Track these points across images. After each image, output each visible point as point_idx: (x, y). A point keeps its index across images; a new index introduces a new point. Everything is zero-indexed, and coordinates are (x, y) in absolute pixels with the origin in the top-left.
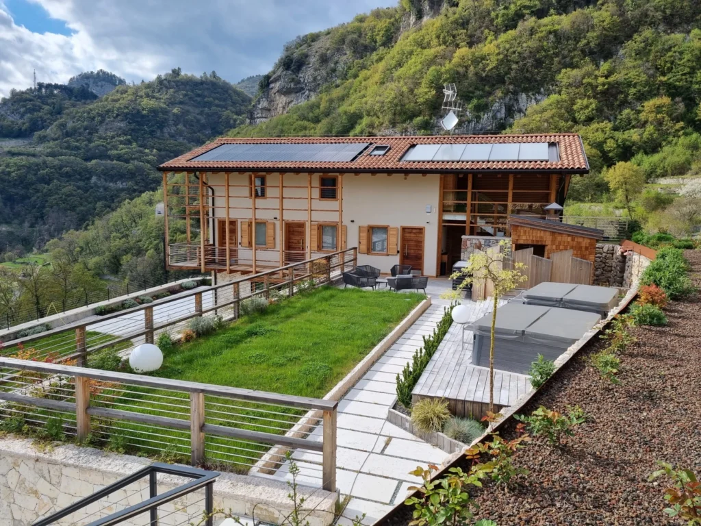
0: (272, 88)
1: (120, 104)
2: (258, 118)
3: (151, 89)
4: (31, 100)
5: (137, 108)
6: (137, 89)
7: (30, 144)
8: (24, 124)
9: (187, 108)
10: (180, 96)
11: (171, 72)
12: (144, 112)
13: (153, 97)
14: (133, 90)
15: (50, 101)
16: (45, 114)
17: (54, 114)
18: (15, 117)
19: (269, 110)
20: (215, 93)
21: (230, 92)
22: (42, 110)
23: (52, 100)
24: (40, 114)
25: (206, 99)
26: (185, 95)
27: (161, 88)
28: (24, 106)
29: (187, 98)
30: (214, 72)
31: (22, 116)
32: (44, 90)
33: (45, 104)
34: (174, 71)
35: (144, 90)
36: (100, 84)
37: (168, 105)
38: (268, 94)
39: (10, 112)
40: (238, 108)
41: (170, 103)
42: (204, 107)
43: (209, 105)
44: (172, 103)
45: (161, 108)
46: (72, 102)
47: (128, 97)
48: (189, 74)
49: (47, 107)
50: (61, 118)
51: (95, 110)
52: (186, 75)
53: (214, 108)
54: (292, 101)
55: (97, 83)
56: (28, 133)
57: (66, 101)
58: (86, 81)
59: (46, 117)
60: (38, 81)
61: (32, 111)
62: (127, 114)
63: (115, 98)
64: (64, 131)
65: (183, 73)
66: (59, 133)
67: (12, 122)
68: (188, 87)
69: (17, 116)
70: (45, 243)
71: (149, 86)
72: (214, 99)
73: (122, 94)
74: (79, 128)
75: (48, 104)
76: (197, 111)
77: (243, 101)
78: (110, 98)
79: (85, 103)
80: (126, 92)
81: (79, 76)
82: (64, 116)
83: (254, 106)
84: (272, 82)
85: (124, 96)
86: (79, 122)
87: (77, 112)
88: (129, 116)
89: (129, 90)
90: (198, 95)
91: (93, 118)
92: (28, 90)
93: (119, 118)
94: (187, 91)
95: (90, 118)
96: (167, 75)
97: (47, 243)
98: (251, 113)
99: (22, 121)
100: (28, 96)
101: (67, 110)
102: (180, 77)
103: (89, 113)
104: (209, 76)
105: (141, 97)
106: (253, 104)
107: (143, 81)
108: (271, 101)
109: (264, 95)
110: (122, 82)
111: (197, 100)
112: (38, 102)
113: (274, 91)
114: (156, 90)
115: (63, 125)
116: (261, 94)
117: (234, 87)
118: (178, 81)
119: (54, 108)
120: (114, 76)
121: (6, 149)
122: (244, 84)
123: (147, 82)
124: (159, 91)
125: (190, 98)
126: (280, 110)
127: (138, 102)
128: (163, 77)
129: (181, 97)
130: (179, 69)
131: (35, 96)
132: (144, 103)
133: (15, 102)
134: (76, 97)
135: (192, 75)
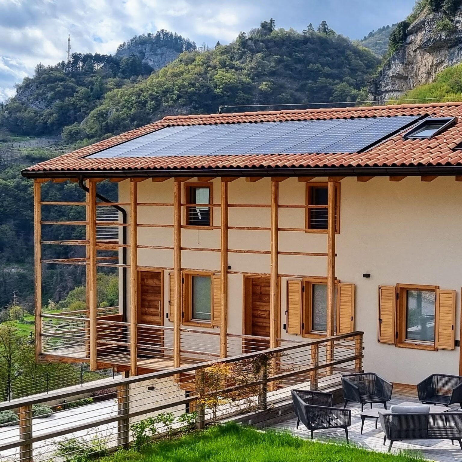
0: (411, 43)
1: (183, 80)
2: (386, 92)
3: (230, 55)
4: (62, 80)
5: (208, 84)
6: (210, 55)
7: (57, 144)
8: (51, 114)
9: (281, 81)
10: (271, 64)
11: (260, 27)
12: (217, 90)
13: (232, 67)
14: (203, 58)
15: (88, 80)
16: (79, 100)
17: (91, 98)
18: (40, 106)
19: (406, 78)
20: (325, 56)
21: (348, 52)
22: (75, 94)
23: (90, 79)
24: (73, 99)
25: (310, 66)
26: (279, 62)
27: (244, 53)
28: (52, 89)
29: (281, 65)
30: (324, 23)
31: (49, 104)
32: (80, 64)
33: (80, 85)
34: (264, 25)
35: (219, 57)
36: (159, 51)
37: (252, 79)
38: (404, 52)
39: (34, 99)
40: (359, 78)
41: (256, 75)
42: (307, 79)
43: (315, 75)
44: (258, 75)
45: (243, 83)
46: (117, 79)
47: (195, 69)
48: (287, 30)
49: (82, 90)
50: (101, 104)
51: (147, 91)
52: (282, 30)
53: (321, 79)
54: (442, 62)
55: (156, 50)
56: (55, 127)
57: (110, 79)
58: (140, 48)
59: (79, 104)
60: (73, 52)
61: (61, 95)
62: (194, 94)
63: (177, 70)
64: (104, 123)
65: (276, 29)
66: (96, 126)
67: (36, 113)
68: (284, 49)
69: (42, 105)
70: (68, 293)
71: (226, 51)
72: (323, 65)
73: (187, 65)
74: (124, 119)
75: (84, 85)
76: (296, 85)
77: (368, 67)
78: (170, 71)
79: (135, 81)
80: (193, 60)
81: (132, 40)
82: (106, 101)
83: (381, 73)
84: (411, 33)
85: (190, 67)
86: (125, 109)
87: (123, 95)
88: (194, 98)
89: (197, 59)
90: (299, 61)
91: (144, 104)
92: (59, 64)
93: (180, 101)
94: (282, 55)
95: (139, 102)
96: (253, 31)
97: (70, 293)
98: (376, 84)
99: (48, 110)
100: (58, 74)
101: (109, 93)
102: (272, 34)
103: (139, 95)
104: (316, 30)
105: (215, 67)
106: (380, 69)
107: (218, 43)
108: (408, 64)
109: (398, 54)
110: (190, 46)
111: (296, 68)
112: (71, 82)
113: (413, 47)
114: (236, 56)
115: (103, 115)
116: (393, 53)
117: (355, 45)
118: (269, 41)
119: (92, 89)
120: (180, 38)
121: (25, 153)
122: (372, 39)
123: (223, 44)
124: (241, 58)
125: (287, 67)
126: (422, 77)
127: (209, 75)
128: (247, 36)
129: (273, 64)
130: (272, 21)
131: (67, 74)
132: (217, 76)
133: (41, 83)
134: (123, 72)
135: (291, 30)
